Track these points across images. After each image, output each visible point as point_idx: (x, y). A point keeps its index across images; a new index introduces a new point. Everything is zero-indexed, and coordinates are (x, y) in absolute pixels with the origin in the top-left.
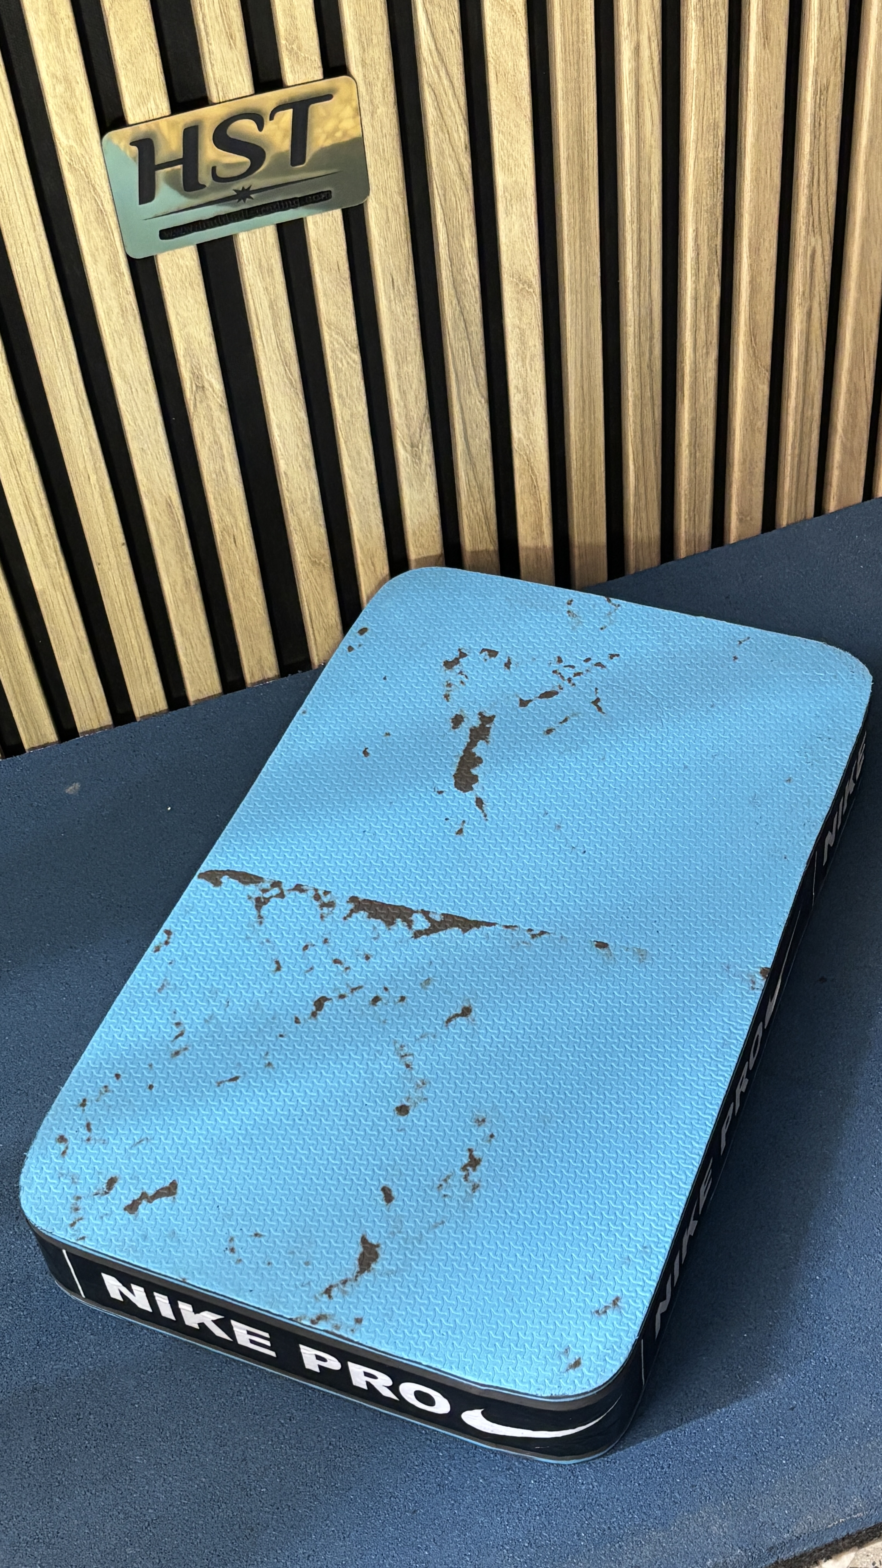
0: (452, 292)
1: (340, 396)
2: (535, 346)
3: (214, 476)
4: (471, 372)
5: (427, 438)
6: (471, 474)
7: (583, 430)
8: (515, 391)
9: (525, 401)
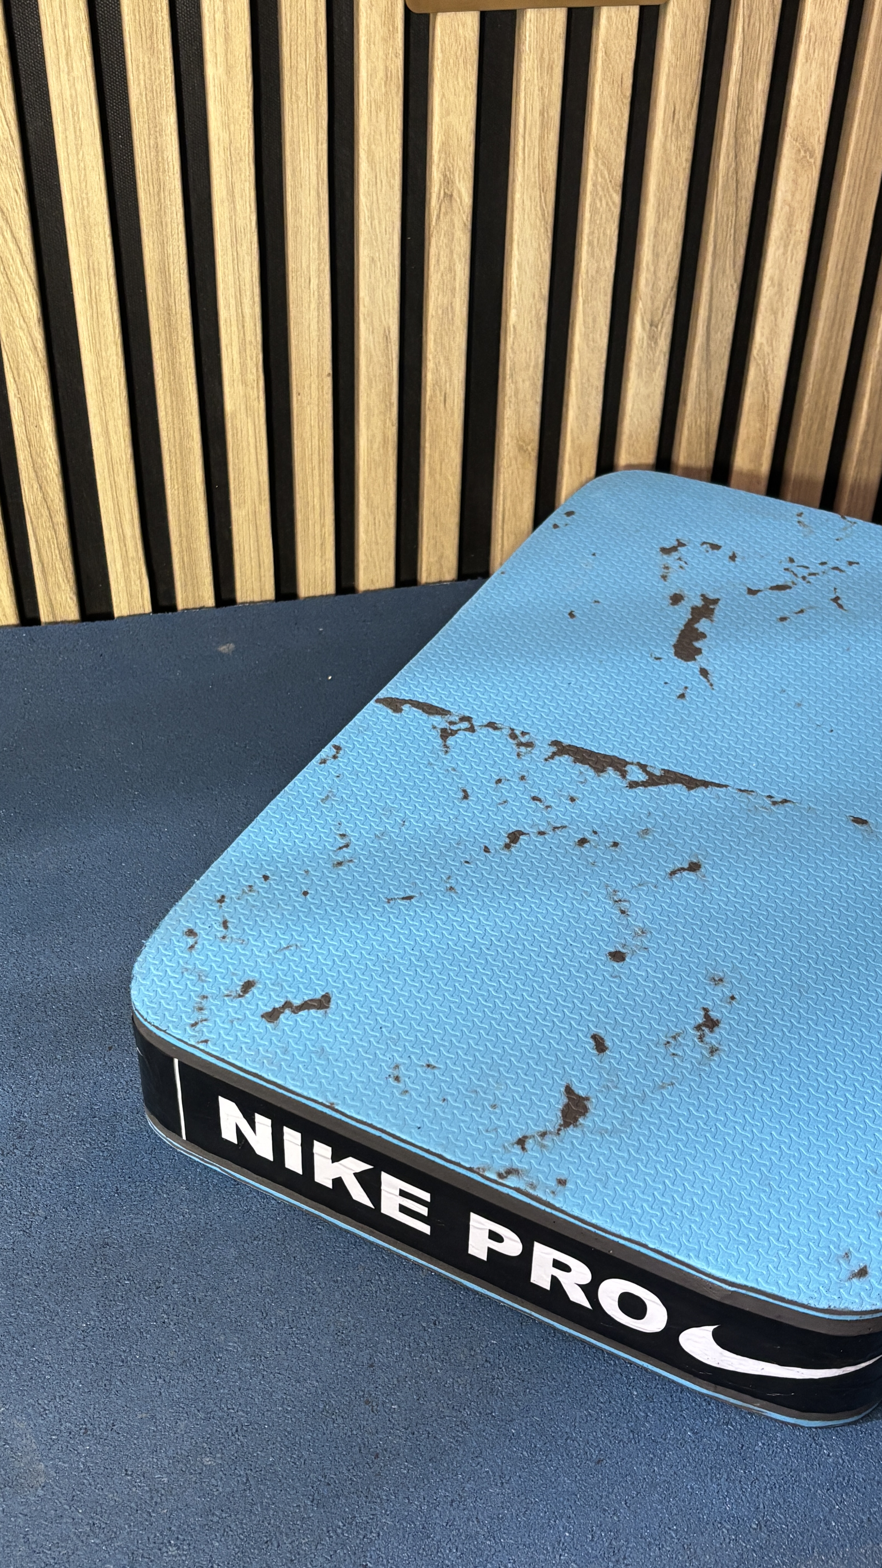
0: (732, 141)
1: (590, 243)
2: (802, 231)
3: (440, 312)
4: (730, 247)
5: (669, 318)
6: (704, 375)
7: (827, 348)
8: (770, 283)
9: (777, 296)
